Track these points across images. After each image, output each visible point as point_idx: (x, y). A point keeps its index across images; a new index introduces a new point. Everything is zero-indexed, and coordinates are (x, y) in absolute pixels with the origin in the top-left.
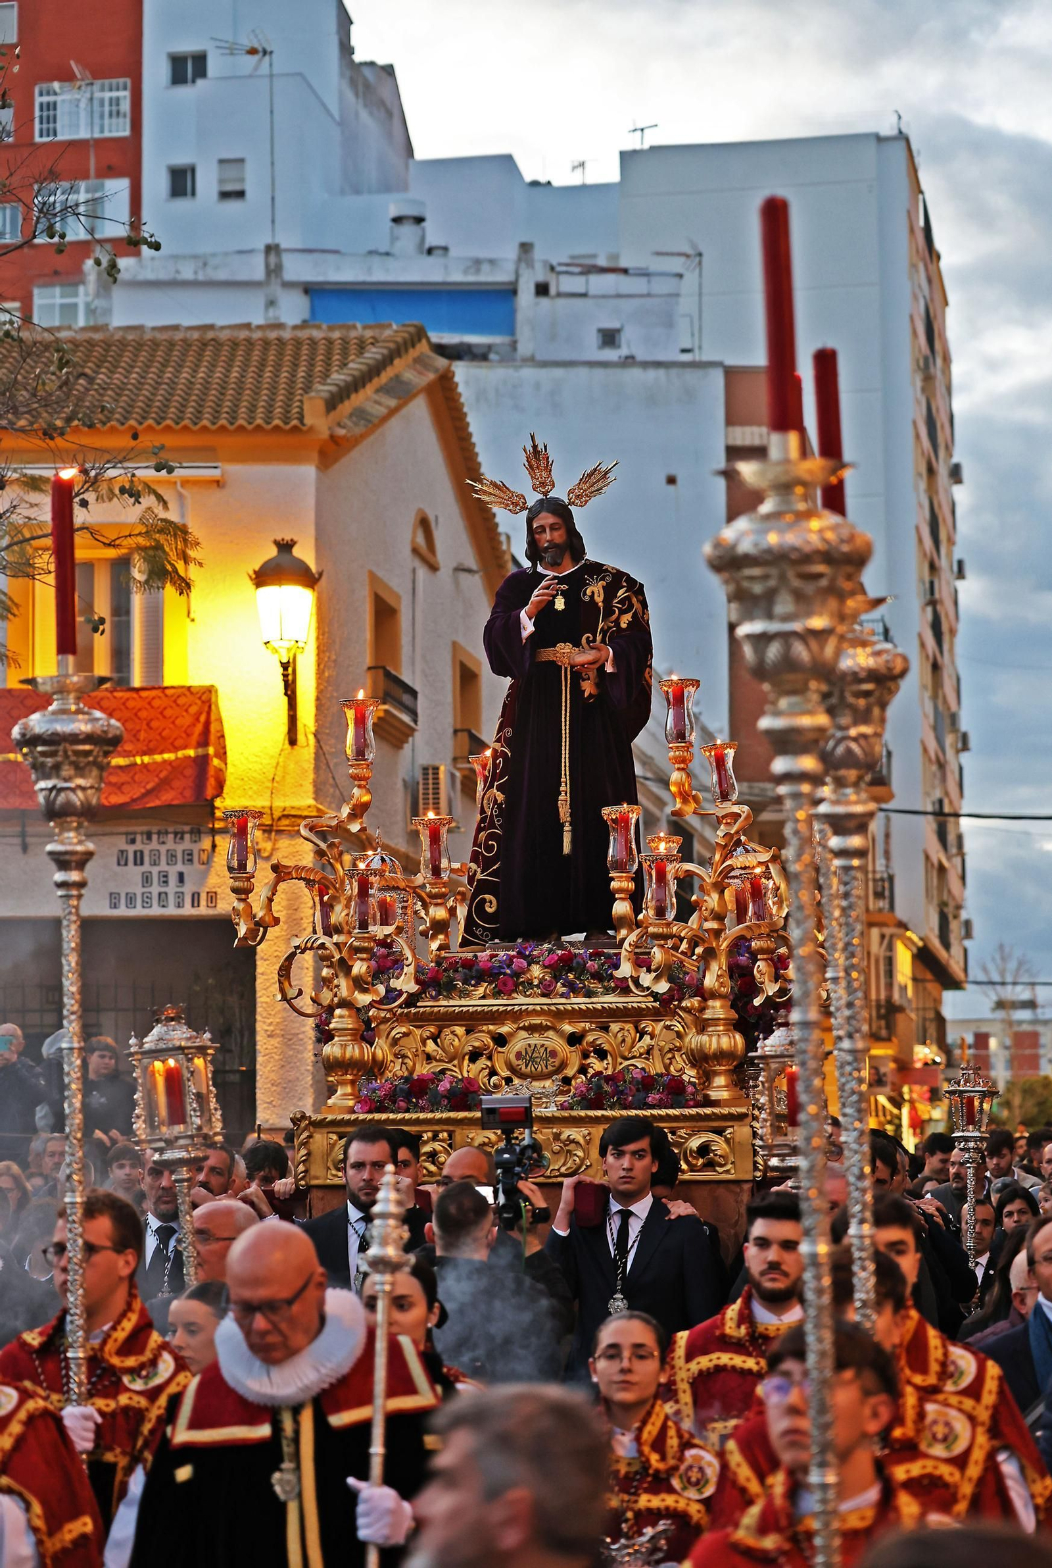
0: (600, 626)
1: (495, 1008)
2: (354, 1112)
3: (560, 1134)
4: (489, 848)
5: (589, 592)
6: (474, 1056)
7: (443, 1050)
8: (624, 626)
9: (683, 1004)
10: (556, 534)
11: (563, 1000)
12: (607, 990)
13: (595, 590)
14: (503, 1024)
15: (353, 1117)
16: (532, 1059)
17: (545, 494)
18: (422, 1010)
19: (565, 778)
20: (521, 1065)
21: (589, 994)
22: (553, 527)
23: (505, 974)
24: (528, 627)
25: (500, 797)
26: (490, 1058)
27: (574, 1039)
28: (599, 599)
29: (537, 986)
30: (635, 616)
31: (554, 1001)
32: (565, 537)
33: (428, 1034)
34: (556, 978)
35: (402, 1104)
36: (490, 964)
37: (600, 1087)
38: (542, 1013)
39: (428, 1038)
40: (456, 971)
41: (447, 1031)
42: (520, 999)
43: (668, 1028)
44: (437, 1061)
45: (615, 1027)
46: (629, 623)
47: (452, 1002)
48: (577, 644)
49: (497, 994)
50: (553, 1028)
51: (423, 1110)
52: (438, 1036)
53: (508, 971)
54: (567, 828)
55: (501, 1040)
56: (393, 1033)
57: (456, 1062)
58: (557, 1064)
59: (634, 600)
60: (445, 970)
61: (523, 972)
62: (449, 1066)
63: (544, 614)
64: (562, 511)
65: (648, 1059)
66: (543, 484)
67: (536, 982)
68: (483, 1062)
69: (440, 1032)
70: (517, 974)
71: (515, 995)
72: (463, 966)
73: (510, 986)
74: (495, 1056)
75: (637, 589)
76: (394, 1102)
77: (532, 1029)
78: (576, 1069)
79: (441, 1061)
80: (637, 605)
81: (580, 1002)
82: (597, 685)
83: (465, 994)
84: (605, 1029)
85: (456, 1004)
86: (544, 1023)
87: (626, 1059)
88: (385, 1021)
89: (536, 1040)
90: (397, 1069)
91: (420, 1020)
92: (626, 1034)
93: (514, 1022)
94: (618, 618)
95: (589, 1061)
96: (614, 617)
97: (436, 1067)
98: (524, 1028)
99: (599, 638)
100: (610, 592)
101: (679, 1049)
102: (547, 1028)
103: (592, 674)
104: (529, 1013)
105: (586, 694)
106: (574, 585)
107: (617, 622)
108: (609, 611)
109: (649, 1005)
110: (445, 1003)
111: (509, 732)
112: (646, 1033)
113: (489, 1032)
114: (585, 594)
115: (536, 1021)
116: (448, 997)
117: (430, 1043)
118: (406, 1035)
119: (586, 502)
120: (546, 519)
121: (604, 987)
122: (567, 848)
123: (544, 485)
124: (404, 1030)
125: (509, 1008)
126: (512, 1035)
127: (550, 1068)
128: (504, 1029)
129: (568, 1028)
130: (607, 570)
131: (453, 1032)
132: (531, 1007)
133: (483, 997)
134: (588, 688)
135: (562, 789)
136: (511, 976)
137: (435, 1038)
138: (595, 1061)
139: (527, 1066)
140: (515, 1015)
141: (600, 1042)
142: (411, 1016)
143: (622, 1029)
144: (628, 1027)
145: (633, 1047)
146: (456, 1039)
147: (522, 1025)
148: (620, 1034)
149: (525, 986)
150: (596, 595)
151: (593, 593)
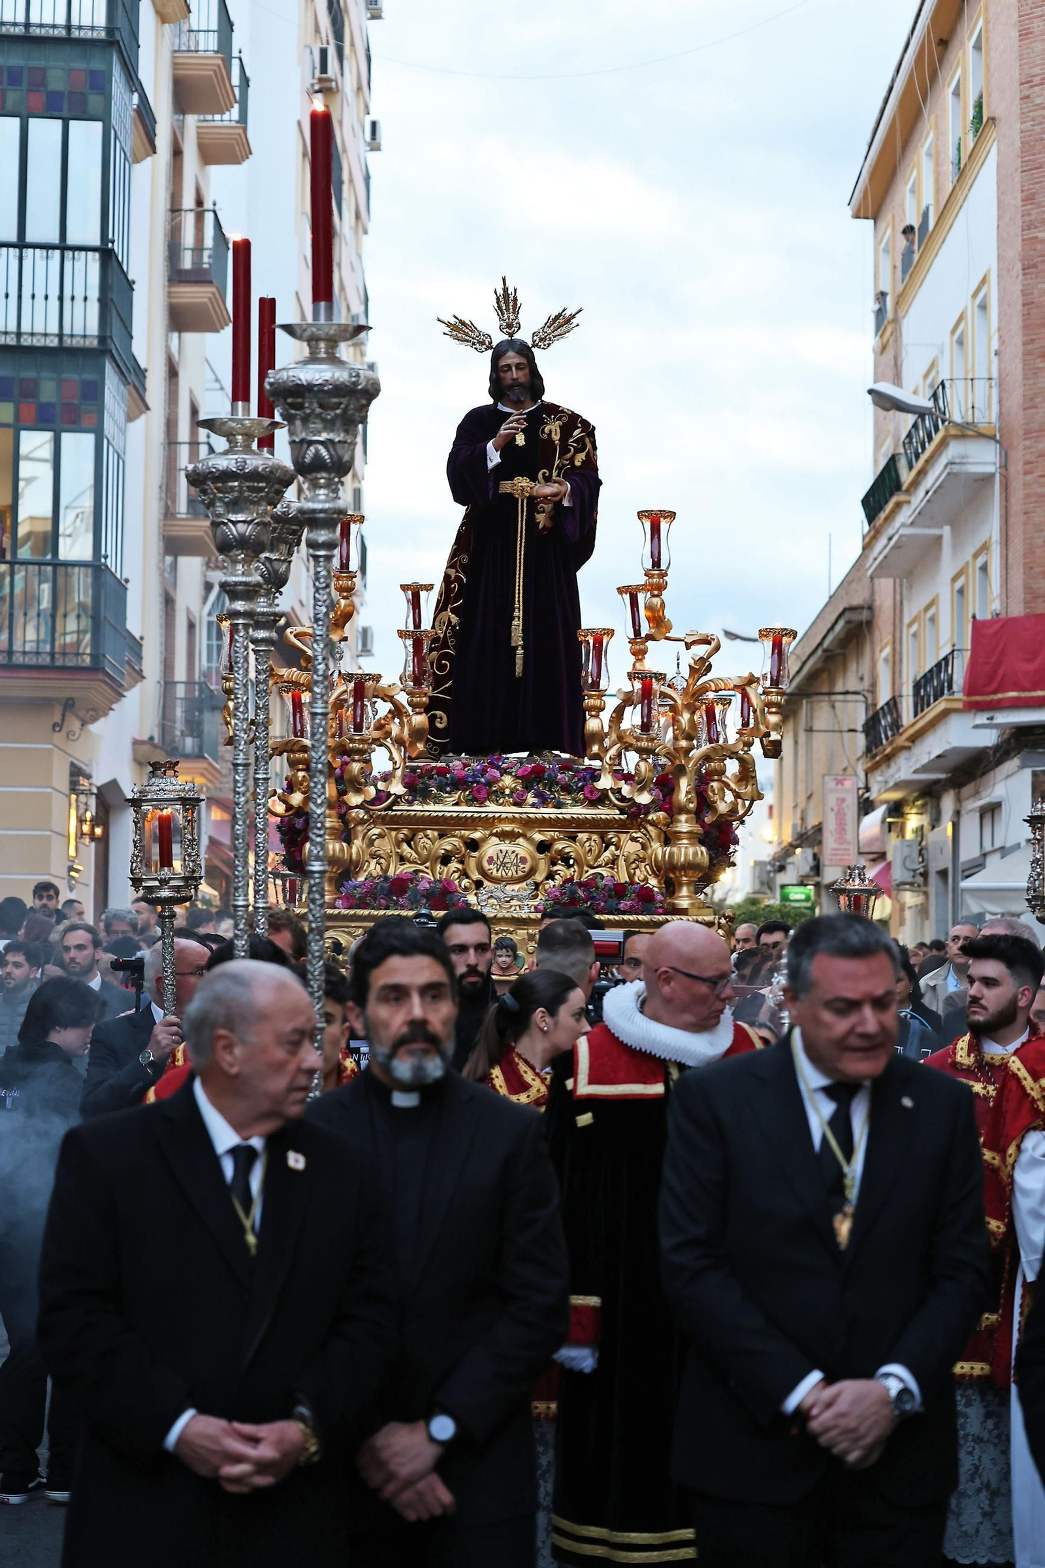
0: (557, 462)
1: (469, 815)
2: (335, 907)
4: (441, 668)
5: (546, 430)
6: (446, 860)
7: (417, 852)
8: (578, 464)
9: (650, 818)
10: (521, 373)
11: (534, 810)
12: (576, 802)
13: (553, 428)
14: (476, 830)
15: (336, 911)
16: (503, 864)
17: (511, 335)
18: (399, 813)
19: (519, 603)
20: (492, 869)
21: (559, 805)
22: (518, 366)
23: (478, 783)
24: (494, 458)
25: (455, 619)
26: (461, 862)
27: (543, 847)
28: (556, 437)
29: (510, 796)
30: (588, 455)
31: (525, 810)
32: (528, 377)
33: (402, 836)
34: (527, 788)
35: (383, 901)
36: (463, 773)
37: (573, 893)
38: (513, 820)
39: (403, 840)
40: (431, 778)
41: (421, 834)
42: (491, 808)
43: (634, 839)
44: (410, 862)
45: (582, 836)
46: (583, 462)
47: (426, 808)
48: (534, 479)
49: (469, 802)
50: (524, 836)
51: (403, 907)
52: (412, 839)
53: (483, 780)
54: (520, 651)
55: (473, 845)
56: (370, 833)
57: (428, 864)
58: (526, 870)
59: (587, 440)
60: (420, 777)
61: (497, 781)
62: (422, 868)
63: (508, 448)
64: (525, 351)
65: (613, 869)
66: (509, 326)
67: (507, 791)
68: (454, 865)
69: (414, 835)
70: (490, 784)
71: (488, 803)
72: (438, 774)
73: (483, 794)
74: (467, 860)
75: (589, 429)
76: (375, 899)
77: (502, 836)
78: (544, 875)
79: (416, 863)
80: (589, 446)
81: (549, 812)
82: (552, 518)
83: (438, 800)
84: (573, 838)
85: (431, 808)
86: (516, 830)
87: (592, 867)
88: (362, 822)
89: (506, 846)
90: (373, 868)
91: (394, 823)
92: (593, 844)
93: (485, 829)
94: (573, 457)
95: (556, 868)
96: (569, 455)
97: (408, 868)
98: (497, 835)
99: (555, 474)
100: (566, 431)
101: (643, 860)
102: (519, 835)
103: (548, 507)
104: (500, 820)
105: (541, 526)
106: (534, 423)
107: (572, 460)
108: (565, 450)
109: (616, 817)
110: (419, 808)
111: (465, 559)
112: (612, 844)
113: (461, 837)
114: (543, 432)
115: (508, 828)
116: (423, 802)
117: (405, 846)
118: (381, 836)
119: (549, 345)
120: (511, 358)
121: (573, 799)
122: (519, 669)
123: (511, 327)
124: (380, 831)
125: (483, 815)
126: (484, 840)
127: (520, 873)
128: (477, 835)
129: (538, 837)
130: (562, 411)
131: (426, 836)
132: (504, 815)
133: (457, 804)
134: (541, 518)
135: (516, 614)
136: (485, 785)
137: (409, 841)
138: (562, 868)
139: (498, 870)
140: (488, 822)
141: (567, 850)
142: (388, 819)
143: (589, 839)
144: (595, 837)
145: (599, 856)
146: (429, 842)
147: (495, 831)
148: (587, 844)
149: (497, 795)
150: (553, 434)
151: (551, 431)
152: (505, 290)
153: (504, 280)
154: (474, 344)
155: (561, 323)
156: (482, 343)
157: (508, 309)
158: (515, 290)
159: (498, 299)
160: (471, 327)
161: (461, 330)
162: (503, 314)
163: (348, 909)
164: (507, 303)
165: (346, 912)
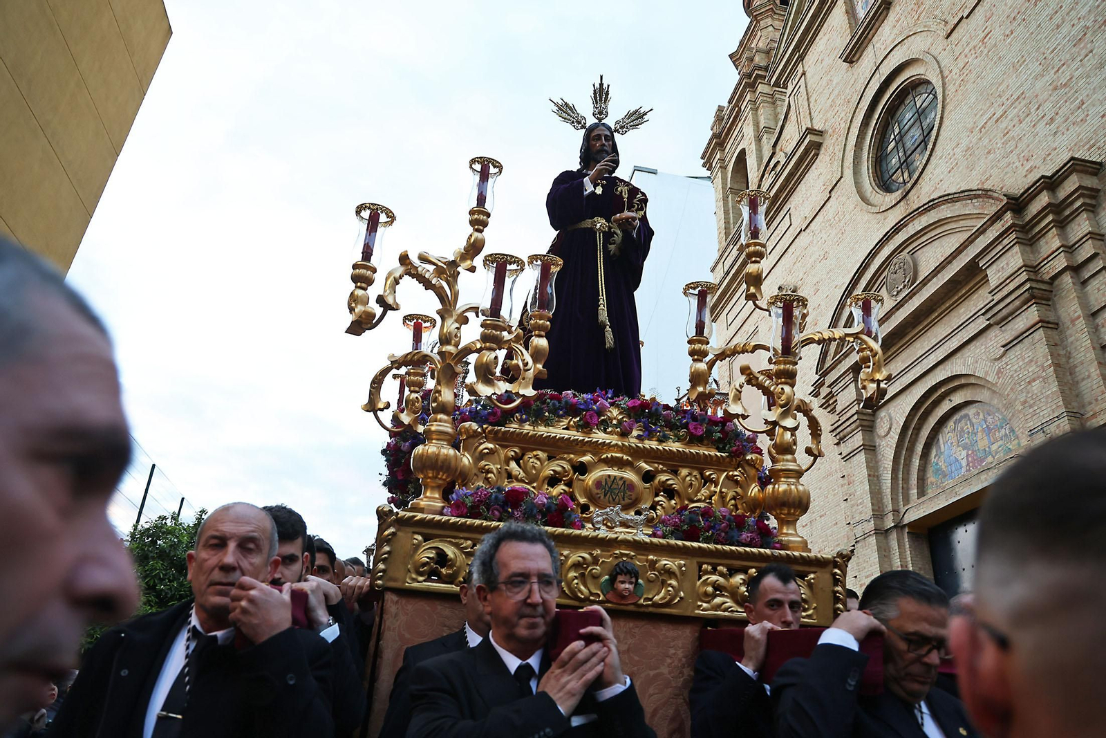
1: (581, 438)
3: (656, 562)
5: (618, 189)
6: (553, 481)
7: (525, 471)
10: (607, 143)
11: (639, 442)
12: (679, 439)
14: (584, 454)
15: (445, 518)
16: (611, 490)
17: (600, 120)
18: (511, 431)
19: (603, 297)
20: (599, 494)
21: (663, 440)
22: (605, 137)
24: (589, 188)
26: (568, 484)
27: (648, 477)
28: (625, 196)
29: (617, 426)
31: (631, 441)
33: (512, 454)
34: (634, 421)
35: (495, 513)
36: (575, 401)
37: (693, 520)
38: (621, 449)
39: (512, 458)
41: (530, 454)
42: (599, 436)
43: (732, 478)
44: (517, 480)
45: (684, 472)
47: (538, 428)
49: (580, 428)
50: (630, 464)
52: (521, 458)
53: (591, 409)
54: (608, 329)
55: (582, 469)
56: (482, 447)
57: (535, 485)
61: (605, 411)
64: (609, 134)
65: (710, 504)
66: (601, 113)
67: (614, 422)
68: (561, 487)
69: (523, 455)
70: (599, 413)
71: (596, 430)
72: (551, 400)
73: (592, 422)
74: (575, 484)
76: (487, 511)
77: (611, 462)
78: (648, 504)
79: (523, 481)
81: (652, 444)
82: (620, 249)
83: (548, 423)
84: (675, 472)
85: (542, 430)
86: (624, 458)
89: (615, 472)
91: (505, 440)
92: (693, 479)
93: (594, 454)
95: (657, 499)
97: (517, 486)
98: (604, 461)
100: (632, 194)
101: (740, 498)
102: (626, 463)
104: (608, 447)
105: (612, 253)
108: (631, 205)
109: (715, 455)
110: (530, 428)
112: (711, 481)
113: (570, 461)
114: (616, 190)
115: (616, 455)
116: (534, 424)
117: (513, 465)
118: (492, 452)
119: (626, 132)
120: (603, 130)
121: (675, 436)
122: (610, 343)
124: (491, 446)
125: (592, 441)
126: (592, 464)
128: (587, 458)
129: (642, 466)
131: (535, 456)
132: (612, 443)
133: (567, 429)
134: (612, 248)
135: (601, 302)
136: (594, 413)
137: (517, 459)
138: (664, 499)
139: (605, 495)
140: (597, 448)
141: (670, 482)
142: (500, 435)
143: (690, 474)
144: (695, 473)
145: (699, 491)
146: (538, 463)
147: (604, 456)
148: (688, 478)
149: (604, 425)
150: (624, 193)
151: (622, 190)
152: (601, 84)
153: (601, 77)
154: (573, 122)
155: (636, 118)
156: (579, 123)
157: (601, 100)
158: (608, 86)
159: (595, 91)
160: (572, 109)
161: (566, 111)
162: (597, 103)
163: (458, 517)
164: (601, 94)
165: (453, 519)
